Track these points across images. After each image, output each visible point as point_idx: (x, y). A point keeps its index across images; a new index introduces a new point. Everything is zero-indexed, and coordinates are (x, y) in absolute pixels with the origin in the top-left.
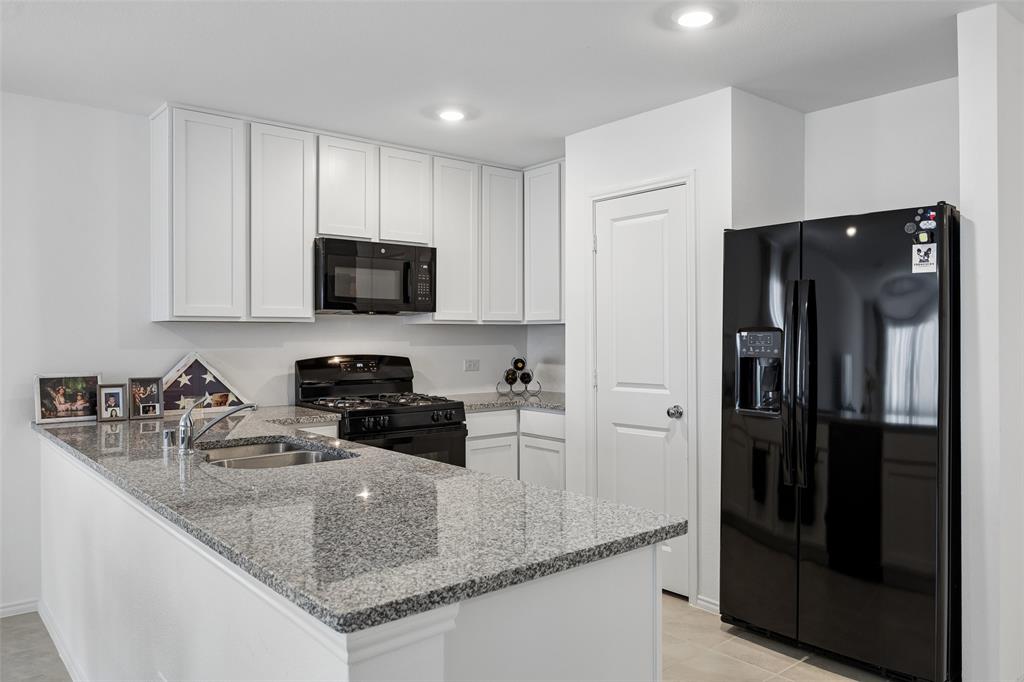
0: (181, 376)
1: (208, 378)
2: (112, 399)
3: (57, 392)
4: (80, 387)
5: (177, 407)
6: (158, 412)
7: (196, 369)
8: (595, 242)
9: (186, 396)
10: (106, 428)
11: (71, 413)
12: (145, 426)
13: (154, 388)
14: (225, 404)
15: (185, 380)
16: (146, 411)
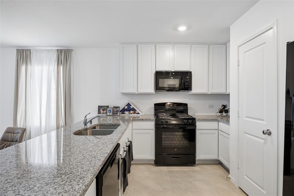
0: (125, 106)
1: (132, 107)
2: (110, 111)
3: (101, 109)
4: (105, 108)
5: (124, 113)
6: (118, 114)
7: (129, 105)
8: (238, 62)
9: (127, 111)
10: (108, 117)
11: (103, 113)
12: (116, 117)
13: (118, 109)
14: (135, 114)
15: (126, 107)
16: (116, 114)
